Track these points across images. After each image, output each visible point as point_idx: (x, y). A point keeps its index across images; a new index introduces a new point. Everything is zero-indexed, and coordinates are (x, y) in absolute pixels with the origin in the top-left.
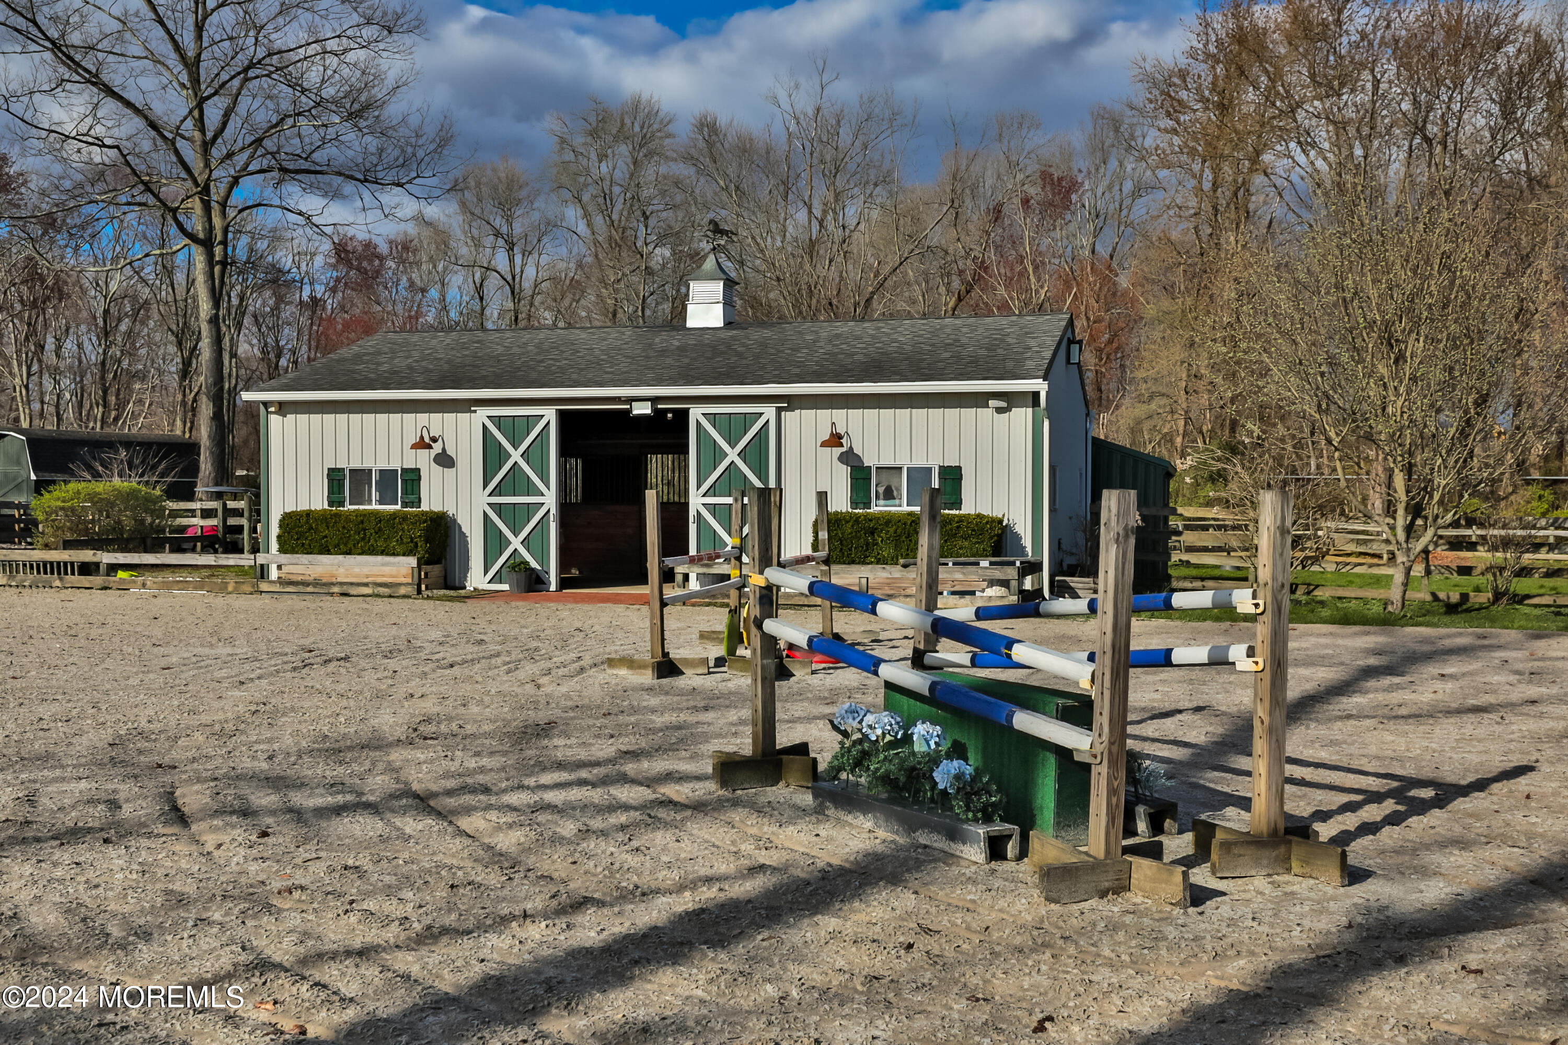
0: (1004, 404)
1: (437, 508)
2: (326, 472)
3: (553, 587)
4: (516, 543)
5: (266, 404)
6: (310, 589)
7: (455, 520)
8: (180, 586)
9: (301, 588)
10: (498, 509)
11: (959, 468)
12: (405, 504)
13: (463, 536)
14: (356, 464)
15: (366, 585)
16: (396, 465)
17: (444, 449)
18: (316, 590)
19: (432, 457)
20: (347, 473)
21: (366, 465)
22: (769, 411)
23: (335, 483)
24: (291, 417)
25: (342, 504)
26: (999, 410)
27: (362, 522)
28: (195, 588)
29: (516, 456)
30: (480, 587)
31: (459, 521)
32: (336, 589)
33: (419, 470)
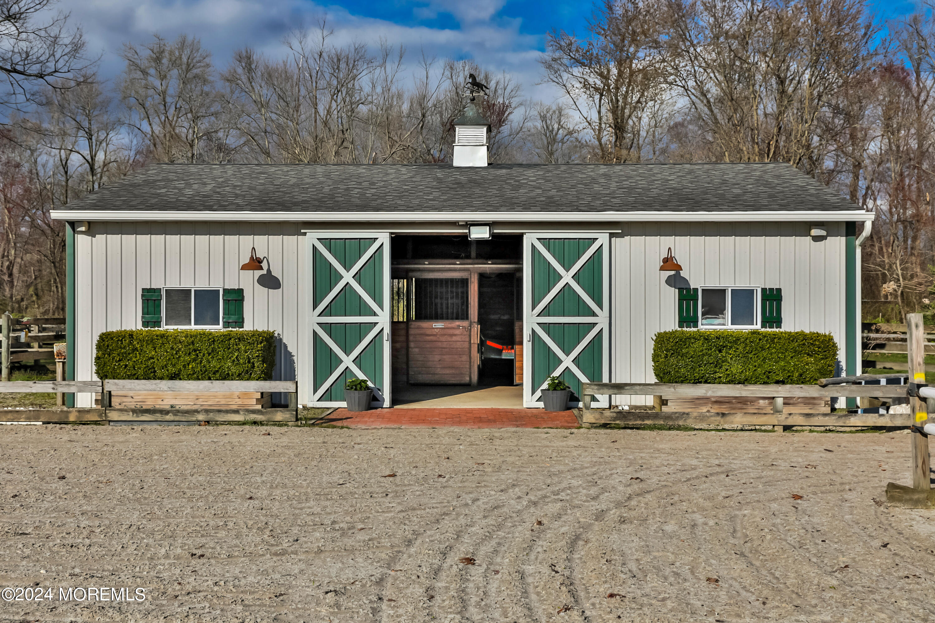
0: (824, 233)
1: (261, 327)
2: (140, 293)
3: (387, 404)
4: (348, 361)
5: (73, 224)
6: (169, 417)
7: (281, 340)
8: (10, 416)
9: (158, 417)
10: (328, 328)
11: (779, 290)
12: (227, 324)
13: (289, 355)
14: (173, 284)
15: (236, 412)
16: (217, 284)
17: (269, 271)
18: (177, 418)
19: (256, 278)
20: (164, 294)
21: (185, 285)
22: (602, 237)
23: (151, 303)
24: (100, 238)
25: (157, 323)
26: (817, 239)
27: (193, 343)
28: (28, 419)
29: (348, 277)
30: (310, 405)
31: (285, 341)
32: (201, 417)
33: (242, 290)
